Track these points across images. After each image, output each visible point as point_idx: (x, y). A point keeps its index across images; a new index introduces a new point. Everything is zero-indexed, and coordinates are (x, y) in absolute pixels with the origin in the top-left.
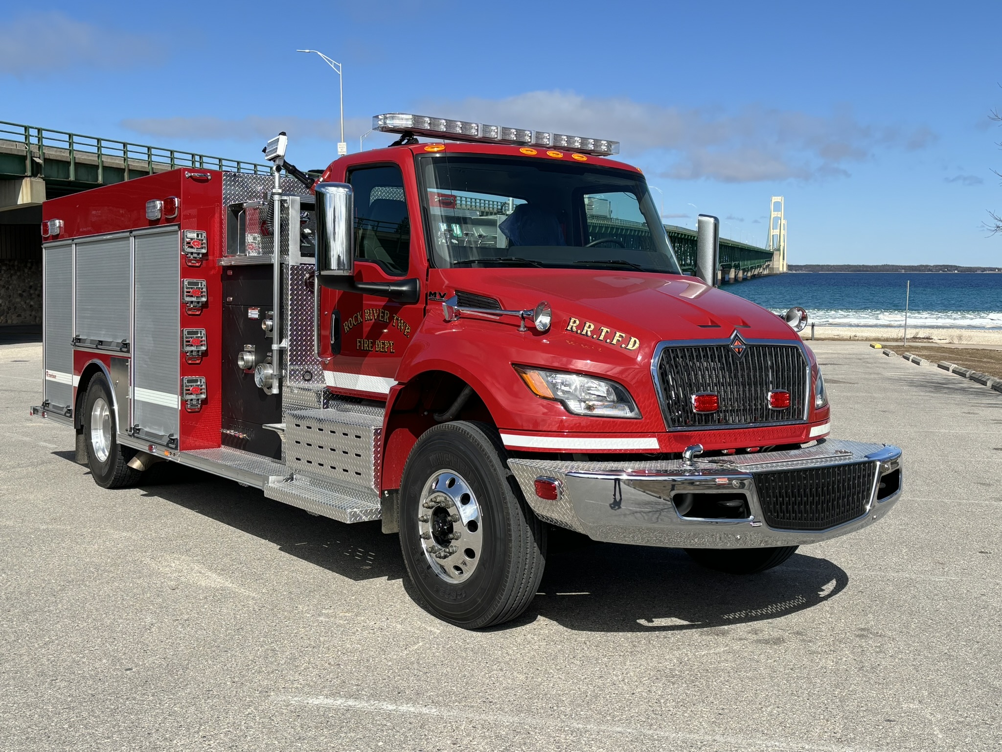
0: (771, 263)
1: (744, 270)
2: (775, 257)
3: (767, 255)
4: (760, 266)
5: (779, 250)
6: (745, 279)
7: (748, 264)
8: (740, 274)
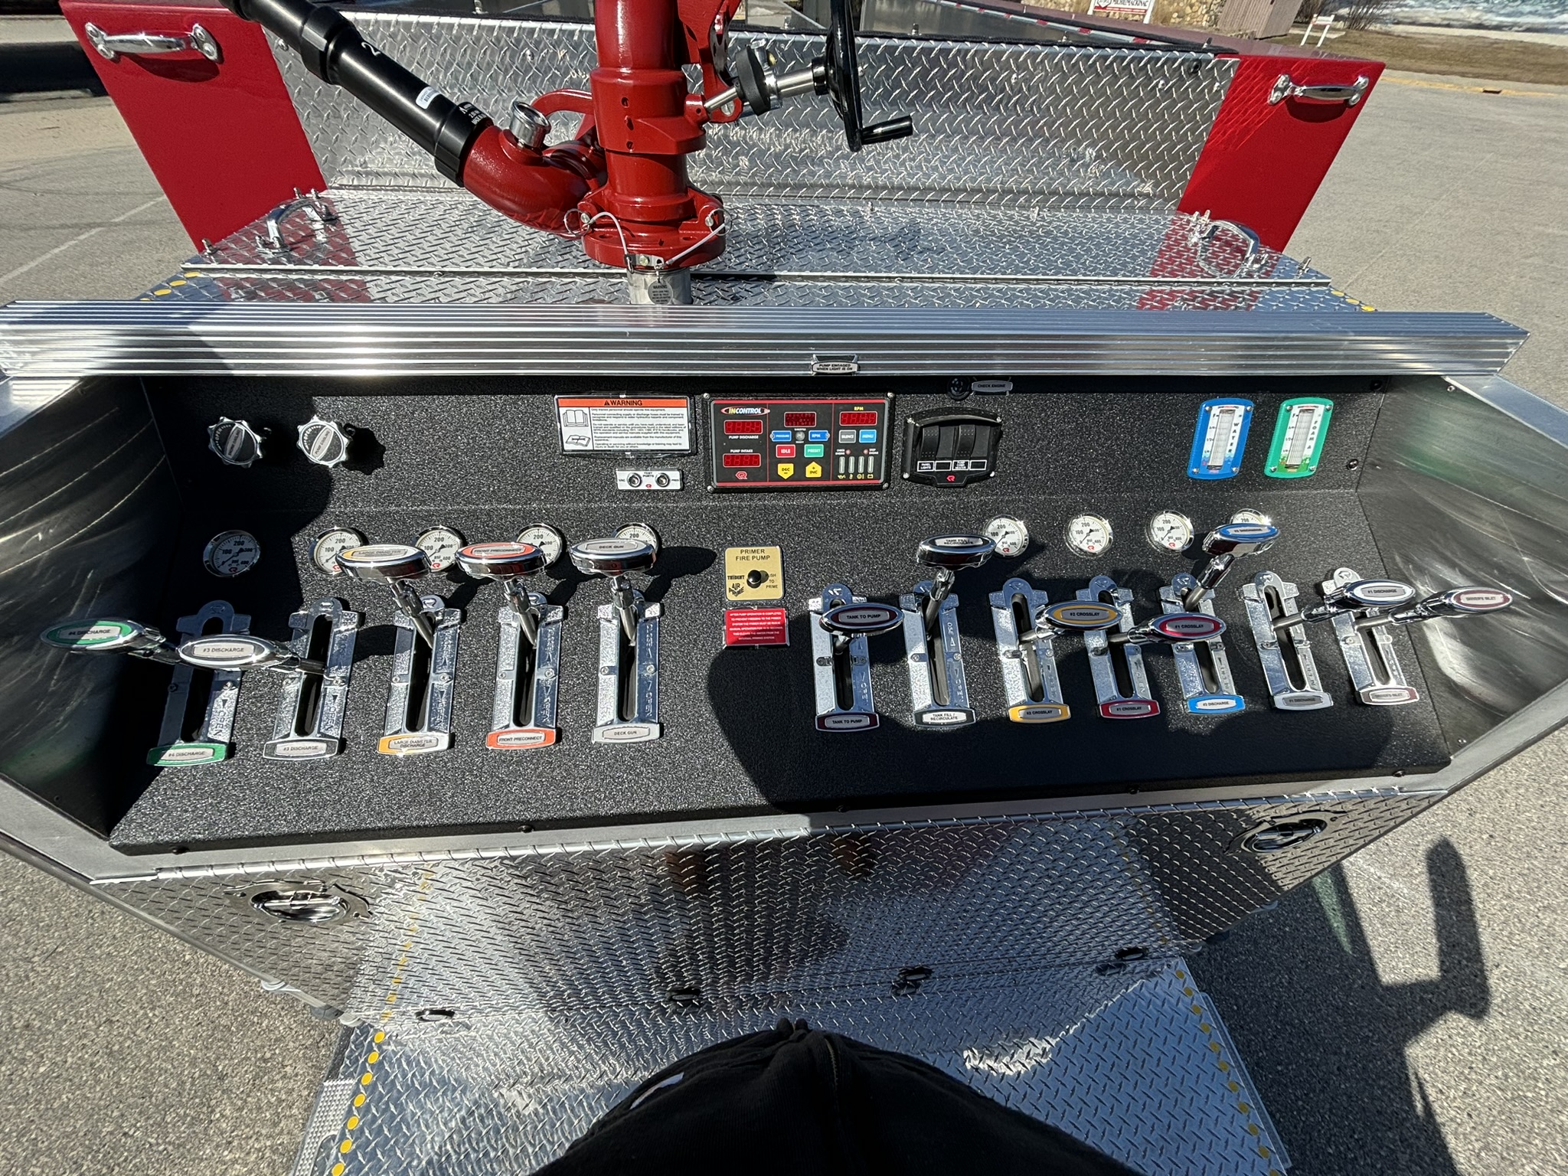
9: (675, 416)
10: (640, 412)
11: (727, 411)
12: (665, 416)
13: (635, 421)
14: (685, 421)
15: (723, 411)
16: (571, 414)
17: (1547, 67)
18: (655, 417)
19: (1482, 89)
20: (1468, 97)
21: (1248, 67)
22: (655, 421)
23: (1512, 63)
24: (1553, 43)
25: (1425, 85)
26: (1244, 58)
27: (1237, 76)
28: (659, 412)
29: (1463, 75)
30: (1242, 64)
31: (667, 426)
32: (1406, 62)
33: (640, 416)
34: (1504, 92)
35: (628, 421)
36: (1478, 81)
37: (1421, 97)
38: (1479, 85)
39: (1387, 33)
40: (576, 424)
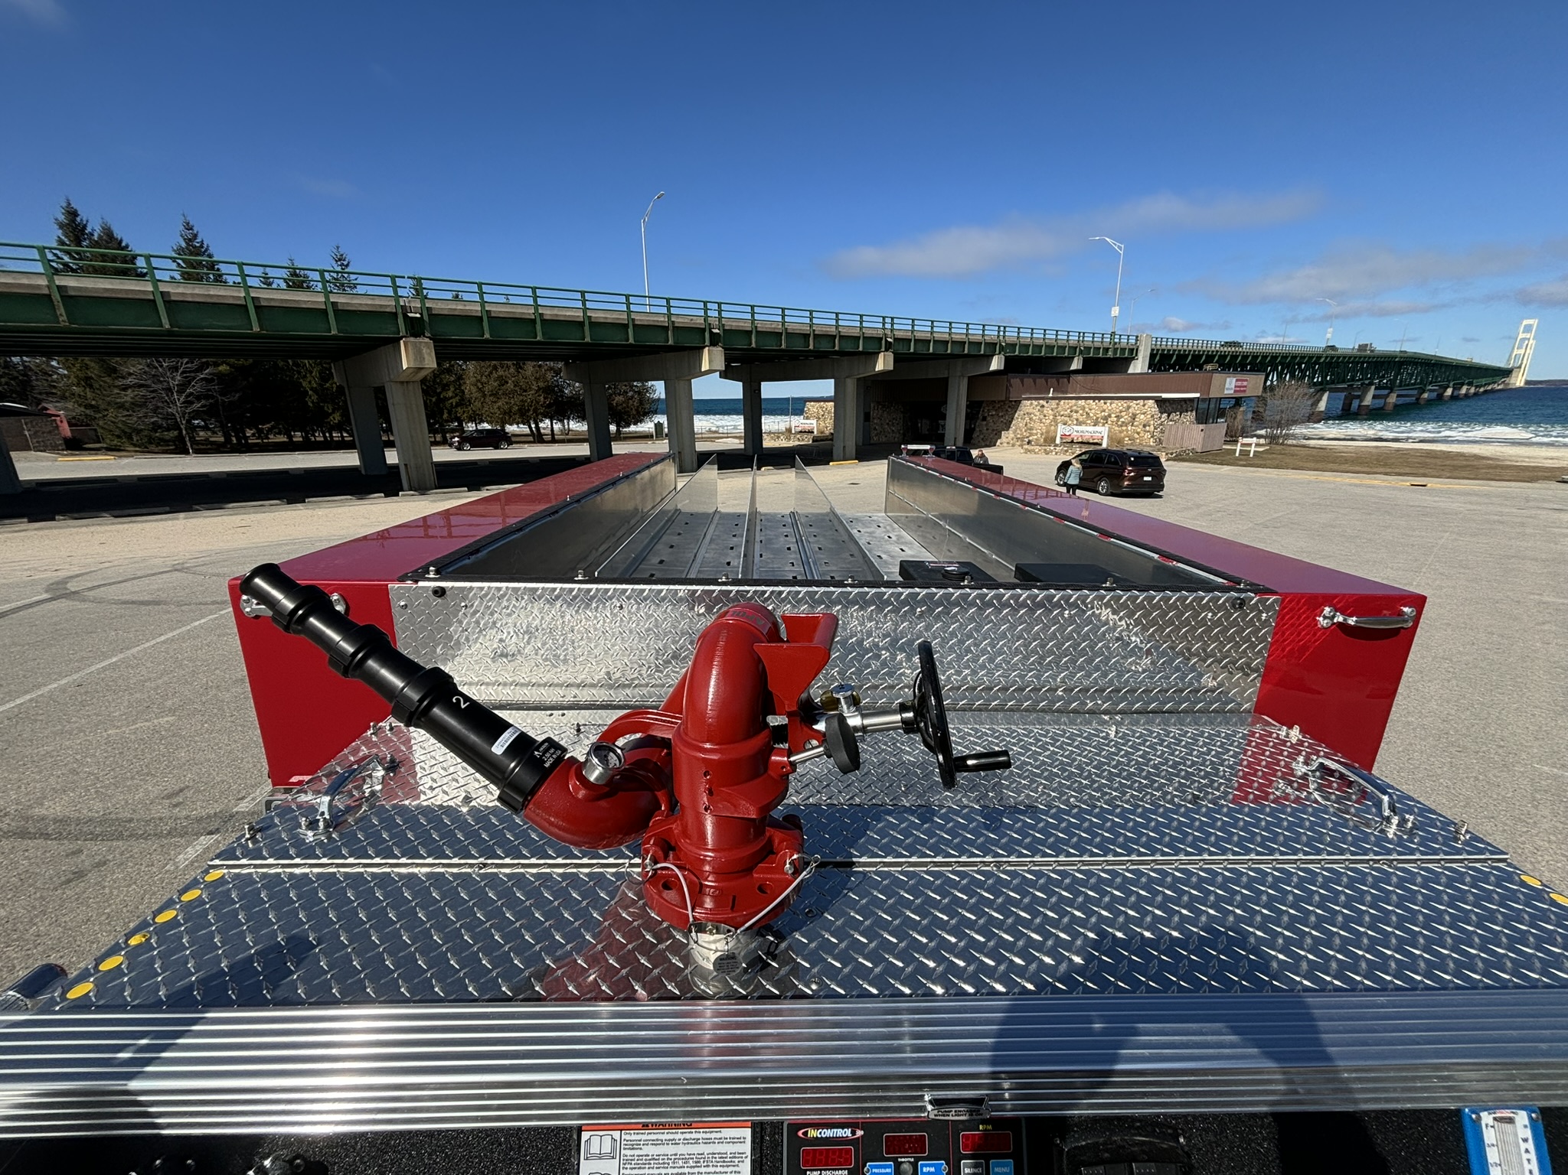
0: (1507, 380)
1: (1477, 387)
2: (1514, 374)
3: (1507, 373)
4: (1494, 383)
5: (1520, 367)
6: (1476, 394)
7: (1483, 381)
8: (1472, 390)
9: (734, 1141)
10: (688, 1136)
11: (805, 1134)
12: (720, 1141)
13: (682, 1149)
14: (747, 1148)
15: (800, 1133)
16: (595, 1141)
17: (1455, 468)
18: (708, 1142)
19: (1408, 484)
20: (1400, 490)
21: (1290, 601)
22: (707, 1149)
23: (1424, 465)
24: (1450, 450)
25: (1357, 481)
26: (1285, 596)
27: (1282, 609)
28: (713, 1135)
29: (1386, 474)
30: (1283, 601)
31: (722, 1156)
32: (1331, 466)
33: (687, 1142)
34: (1429, 485)
35: (670, 1150)
36: (1405, 478)
37: (1358, 491)
38: (1407, 481)
39: (1304, 446)
40: (600, 1157)
